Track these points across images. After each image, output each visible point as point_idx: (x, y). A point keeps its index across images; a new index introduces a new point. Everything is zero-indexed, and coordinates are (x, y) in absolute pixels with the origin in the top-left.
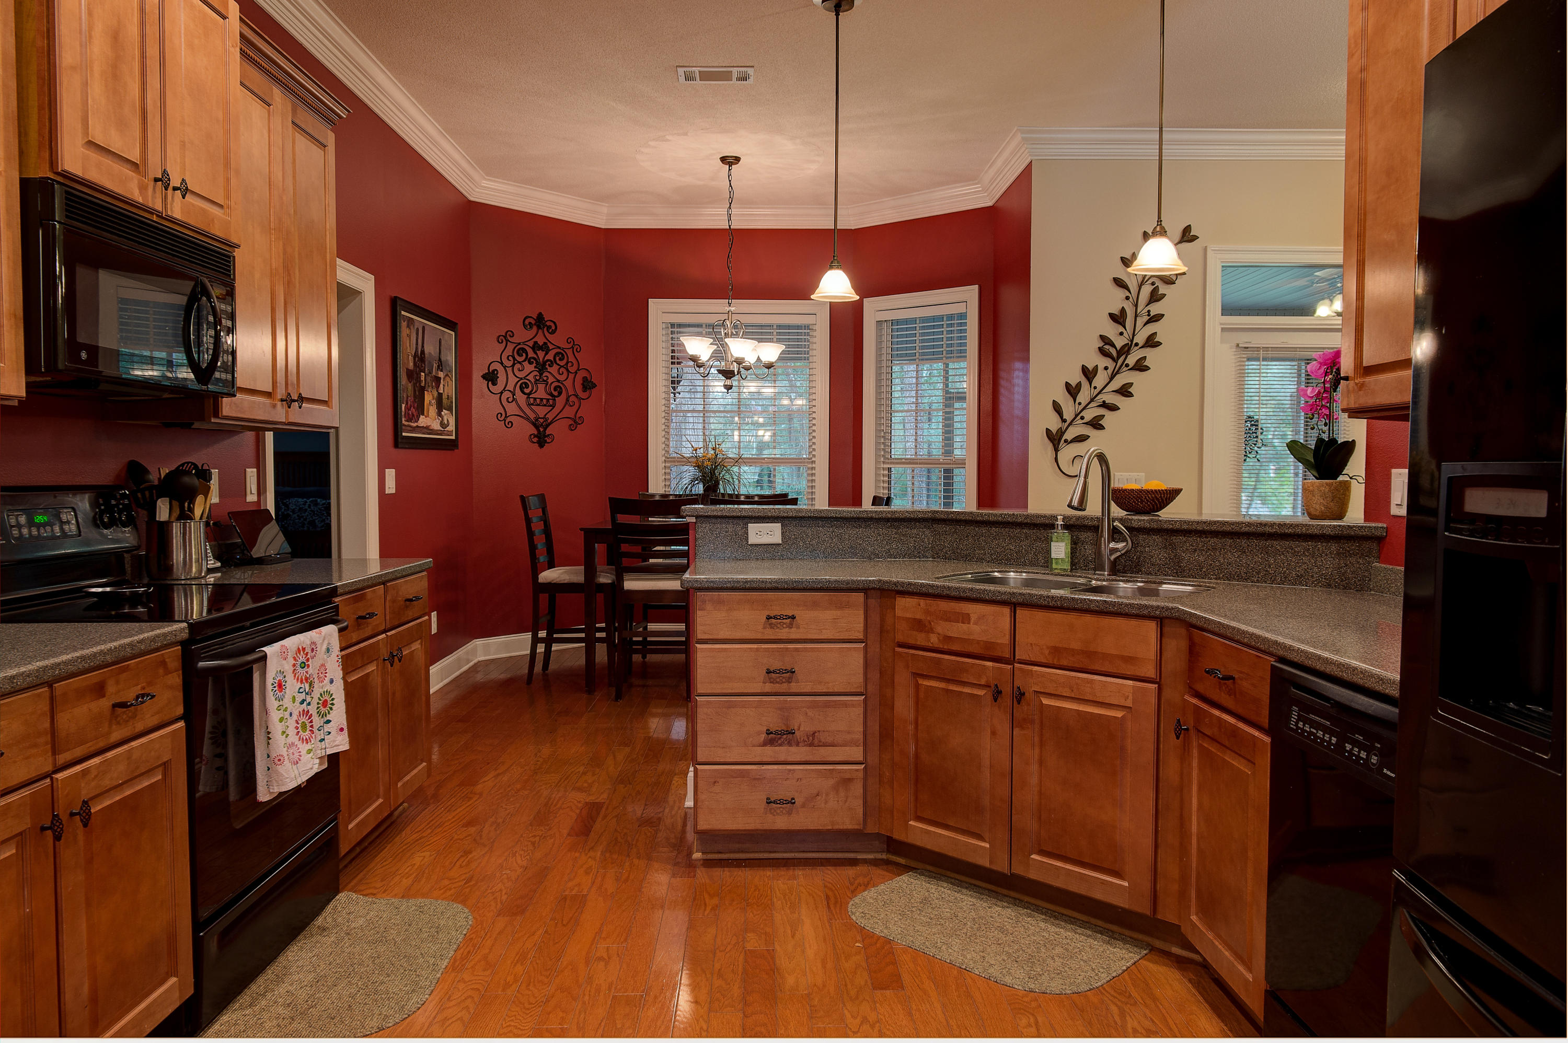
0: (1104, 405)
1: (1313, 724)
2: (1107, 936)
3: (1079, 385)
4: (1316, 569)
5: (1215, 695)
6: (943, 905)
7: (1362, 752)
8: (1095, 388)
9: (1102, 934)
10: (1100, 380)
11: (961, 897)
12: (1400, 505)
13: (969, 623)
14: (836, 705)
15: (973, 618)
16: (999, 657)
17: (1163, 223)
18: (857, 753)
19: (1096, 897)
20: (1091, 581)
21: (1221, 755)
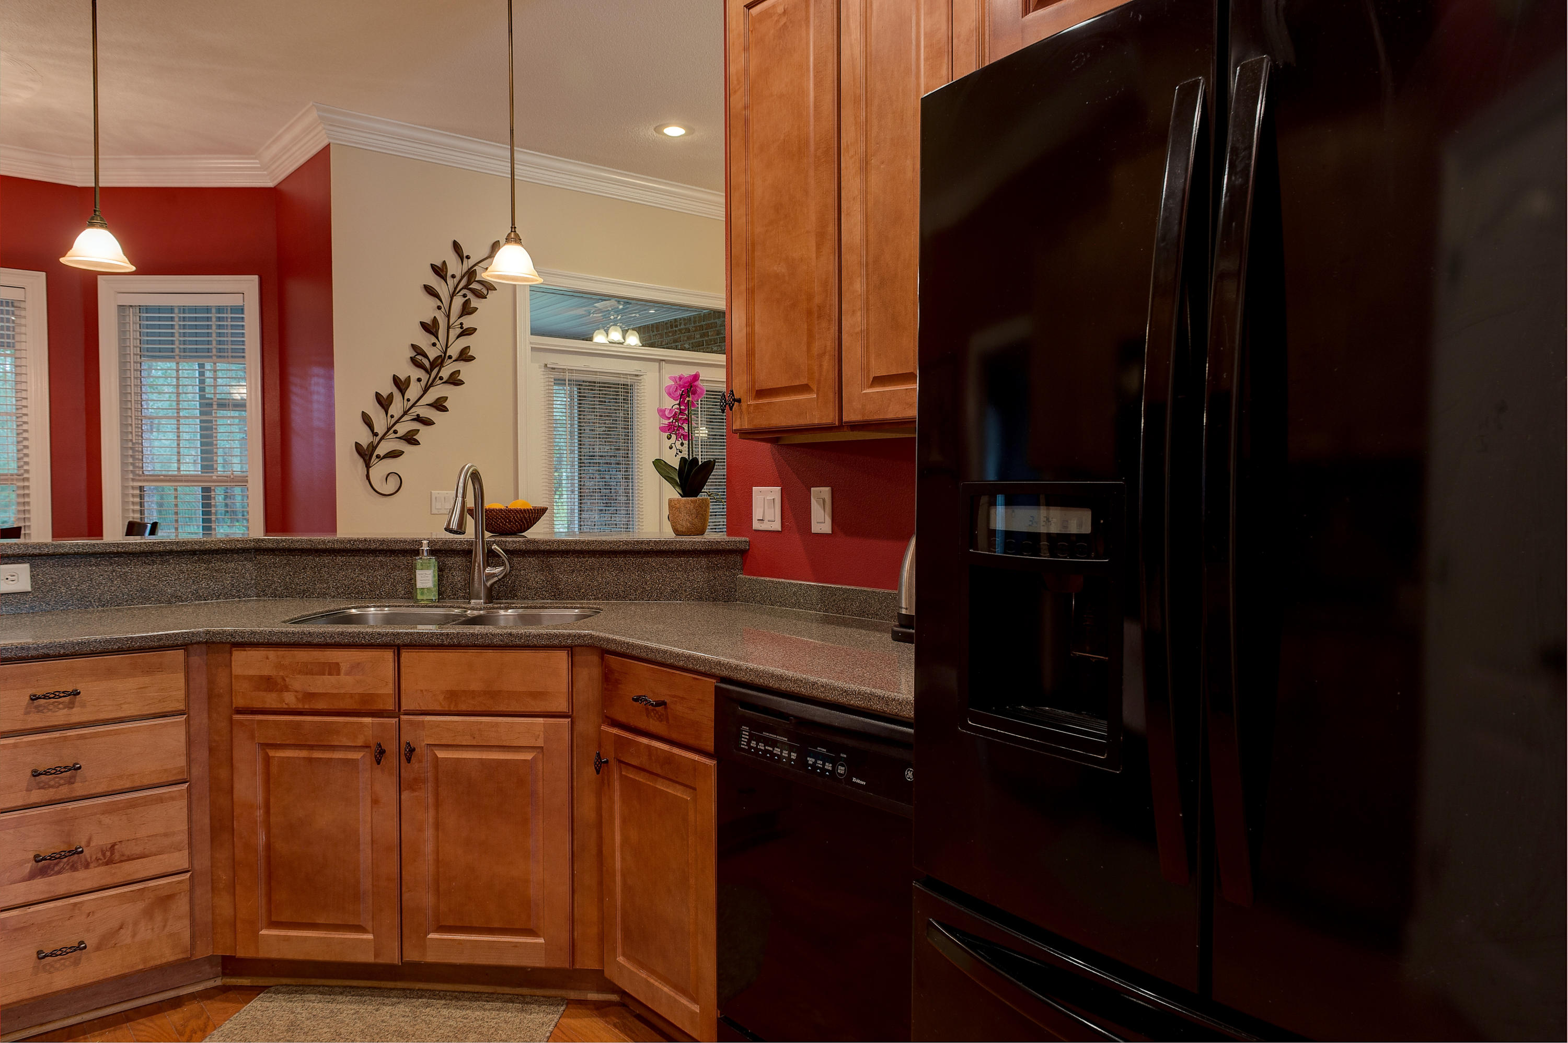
0: (418, 419)
1: (767, 742)
2: (519, 1003)
3: (391, 396)
4: (688, 584)
5: (642, 722)
6: (318, 1025)
7: (827, 764)
8: (408, 400)
9: (513, 1002)
10: (413, 391)
11: (338, 1007)
12: (762, 520)
13: (338, 674)
14: (147, 801)
15: (344, 667)
16: (380, 710)
17: (516, 229)
18: (180, 860)
19: (508, 964)
20: (466, 611)
21: (651, 784)
